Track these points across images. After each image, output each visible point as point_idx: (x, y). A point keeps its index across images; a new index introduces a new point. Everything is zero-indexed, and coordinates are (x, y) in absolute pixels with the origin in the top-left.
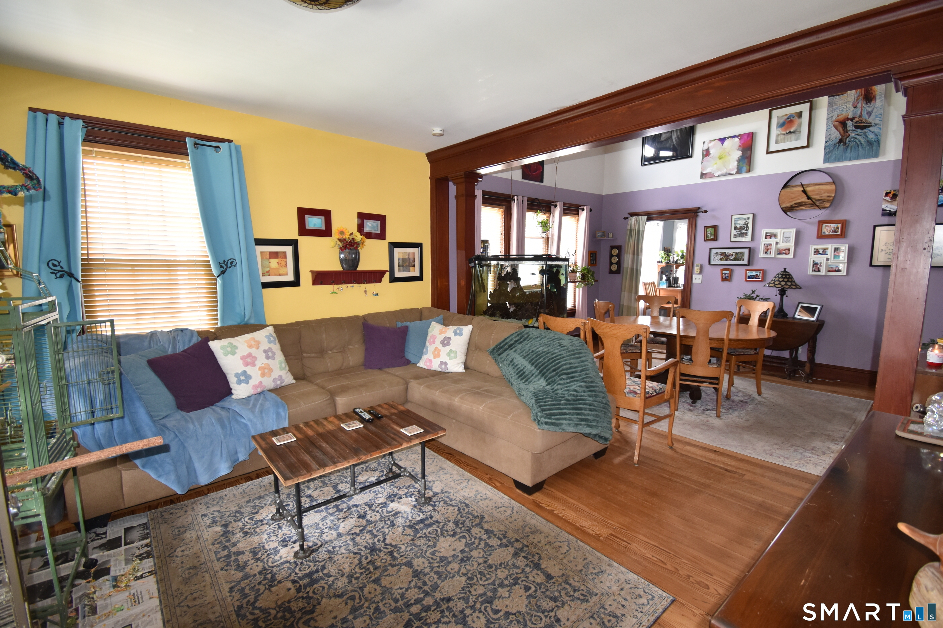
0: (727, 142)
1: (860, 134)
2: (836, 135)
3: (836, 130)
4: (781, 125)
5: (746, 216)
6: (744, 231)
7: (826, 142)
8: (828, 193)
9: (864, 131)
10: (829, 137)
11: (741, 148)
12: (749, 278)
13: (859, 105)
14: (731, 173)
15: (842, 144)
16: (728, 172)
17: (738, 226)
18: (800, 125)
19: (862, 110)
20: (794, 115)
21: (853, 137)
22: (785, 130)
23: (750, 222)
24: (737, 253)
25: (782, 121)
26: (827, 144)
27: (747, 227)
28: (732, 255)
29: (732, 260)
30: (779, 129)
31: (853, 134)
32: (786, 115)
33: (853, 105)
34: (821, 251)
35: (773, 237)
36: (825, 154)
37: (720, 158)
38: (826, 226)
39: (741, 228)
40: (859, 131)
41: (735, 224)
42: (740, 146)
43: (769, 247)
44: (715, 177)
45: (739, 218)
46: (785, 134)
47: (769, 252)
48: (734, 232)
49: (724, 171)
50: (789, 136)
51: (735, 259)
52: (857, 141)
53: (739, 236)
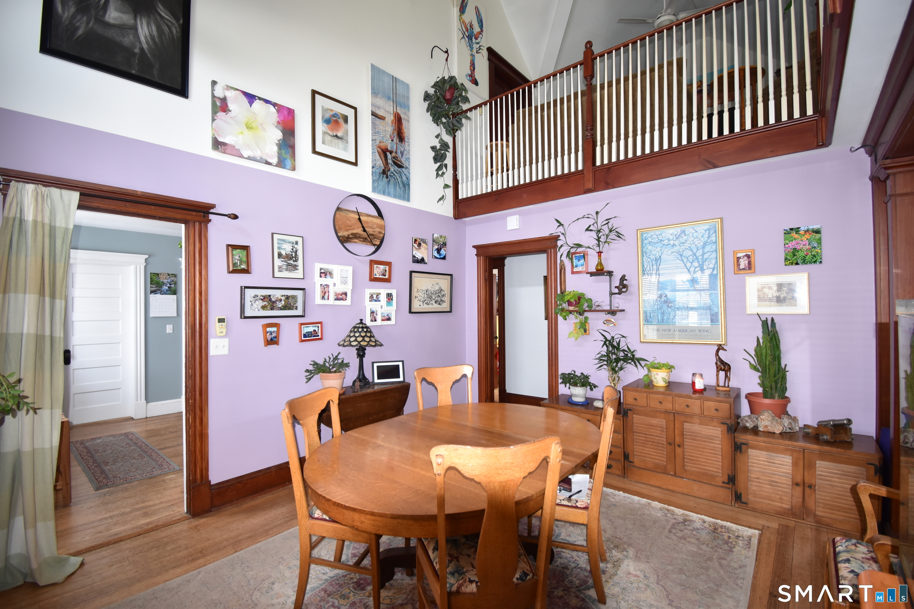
0: (257, 104)
1: (397, 172)
2: (380, 163)
3: (379, 157)
4: (327, 121)
5: (294, 239)
6: (291, 262)
7: (373, 167)
8: (379, 228)
9: (399, 169)
10: (375, 162)
11: (280, 127)
12: (305, 336)
13: (395, 139)
14: (270, 161)
15: (385, 176)
16: (265, 157)
17: (283, 253)
18: (347, 132)
19: (397, 146)
20: (339, 115)
21: (392, 173)
22: (332, 130)
23: (299, 247)
24: (287, 297)
25: (327, 116)
26: (374, 170)
27: (295, 257)
28: (281, 300)
29: (281, 309)
30: (325, 125)
31: (392, 169)
32: (331, 110)
33: (391, 136)
34: (375, 296)
35: (328, 276)
36: (373, 181)
37: (249, 127)
38: (377, 267)
39: (288, 257)
40: (396, 168)
41: (279, 248)
42: (278, 123)
43: (326, 290)
44: (241, 156)
45: (284, 240)
46: (331, 136)
47: (326, 297)
48: (278, 262)
49: (258, 154)
50: (336, 141)
51: (285, 308)
52: (396, 178)
53: (286, 270)
